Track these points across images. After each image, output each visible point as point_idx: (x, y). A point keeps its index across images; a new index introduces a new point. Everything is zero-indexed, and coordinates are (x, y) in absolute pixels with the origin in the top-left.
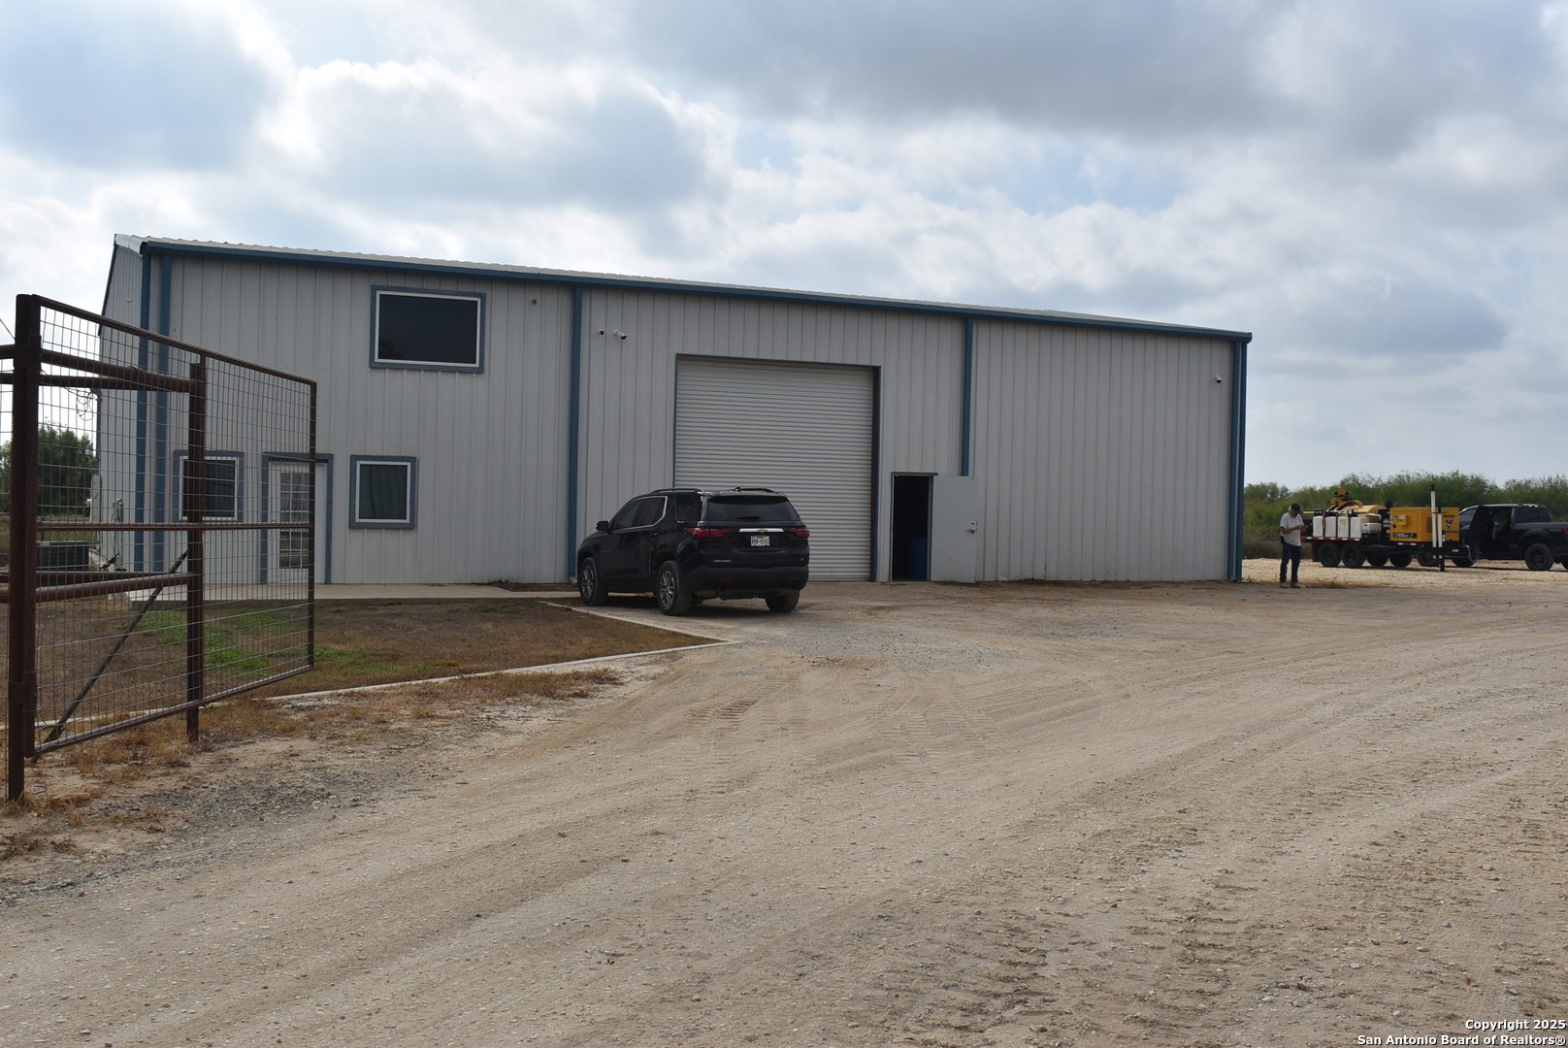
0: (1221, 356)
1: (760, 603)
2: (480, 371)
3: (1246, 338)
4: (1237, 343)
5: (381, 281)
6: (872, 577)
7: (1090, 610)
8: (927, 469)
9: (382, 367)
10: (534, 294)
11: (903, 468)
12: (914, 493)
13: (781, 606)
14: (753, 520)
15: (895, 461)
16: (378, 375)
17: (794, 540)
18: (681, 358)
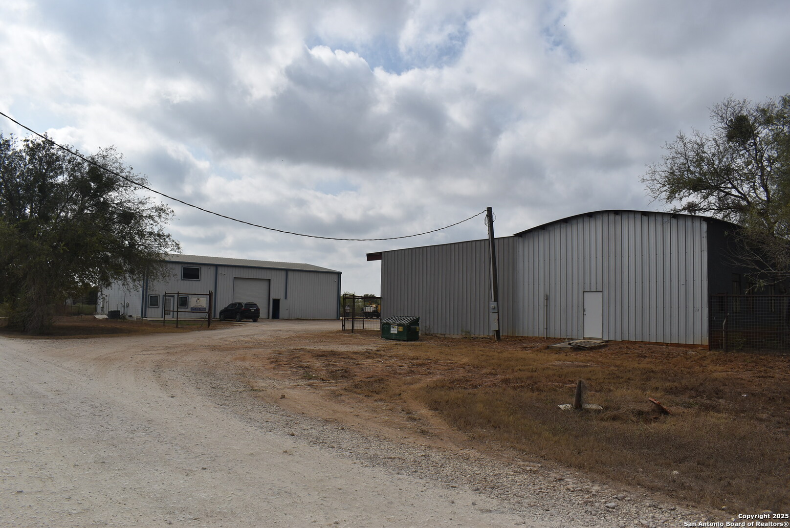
0: (336, 276)
1: (252, 320)
2: (200, 280)
3: (341, 273)
4: (339, 274)
5: (183, 265)
6: (268, 318)
7: (305, 322)
8: (279, 298)
9: (183, 280)
10: (209, 267)
11: (274, 298)
12: (276, 303)
13: (255, 320)
14: (251, 307)
15: (273, 297)
16: (182, 281)
17: (258, 310)
18: (234, 278)
